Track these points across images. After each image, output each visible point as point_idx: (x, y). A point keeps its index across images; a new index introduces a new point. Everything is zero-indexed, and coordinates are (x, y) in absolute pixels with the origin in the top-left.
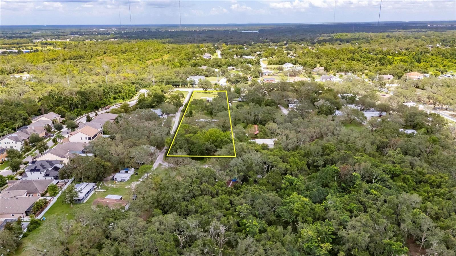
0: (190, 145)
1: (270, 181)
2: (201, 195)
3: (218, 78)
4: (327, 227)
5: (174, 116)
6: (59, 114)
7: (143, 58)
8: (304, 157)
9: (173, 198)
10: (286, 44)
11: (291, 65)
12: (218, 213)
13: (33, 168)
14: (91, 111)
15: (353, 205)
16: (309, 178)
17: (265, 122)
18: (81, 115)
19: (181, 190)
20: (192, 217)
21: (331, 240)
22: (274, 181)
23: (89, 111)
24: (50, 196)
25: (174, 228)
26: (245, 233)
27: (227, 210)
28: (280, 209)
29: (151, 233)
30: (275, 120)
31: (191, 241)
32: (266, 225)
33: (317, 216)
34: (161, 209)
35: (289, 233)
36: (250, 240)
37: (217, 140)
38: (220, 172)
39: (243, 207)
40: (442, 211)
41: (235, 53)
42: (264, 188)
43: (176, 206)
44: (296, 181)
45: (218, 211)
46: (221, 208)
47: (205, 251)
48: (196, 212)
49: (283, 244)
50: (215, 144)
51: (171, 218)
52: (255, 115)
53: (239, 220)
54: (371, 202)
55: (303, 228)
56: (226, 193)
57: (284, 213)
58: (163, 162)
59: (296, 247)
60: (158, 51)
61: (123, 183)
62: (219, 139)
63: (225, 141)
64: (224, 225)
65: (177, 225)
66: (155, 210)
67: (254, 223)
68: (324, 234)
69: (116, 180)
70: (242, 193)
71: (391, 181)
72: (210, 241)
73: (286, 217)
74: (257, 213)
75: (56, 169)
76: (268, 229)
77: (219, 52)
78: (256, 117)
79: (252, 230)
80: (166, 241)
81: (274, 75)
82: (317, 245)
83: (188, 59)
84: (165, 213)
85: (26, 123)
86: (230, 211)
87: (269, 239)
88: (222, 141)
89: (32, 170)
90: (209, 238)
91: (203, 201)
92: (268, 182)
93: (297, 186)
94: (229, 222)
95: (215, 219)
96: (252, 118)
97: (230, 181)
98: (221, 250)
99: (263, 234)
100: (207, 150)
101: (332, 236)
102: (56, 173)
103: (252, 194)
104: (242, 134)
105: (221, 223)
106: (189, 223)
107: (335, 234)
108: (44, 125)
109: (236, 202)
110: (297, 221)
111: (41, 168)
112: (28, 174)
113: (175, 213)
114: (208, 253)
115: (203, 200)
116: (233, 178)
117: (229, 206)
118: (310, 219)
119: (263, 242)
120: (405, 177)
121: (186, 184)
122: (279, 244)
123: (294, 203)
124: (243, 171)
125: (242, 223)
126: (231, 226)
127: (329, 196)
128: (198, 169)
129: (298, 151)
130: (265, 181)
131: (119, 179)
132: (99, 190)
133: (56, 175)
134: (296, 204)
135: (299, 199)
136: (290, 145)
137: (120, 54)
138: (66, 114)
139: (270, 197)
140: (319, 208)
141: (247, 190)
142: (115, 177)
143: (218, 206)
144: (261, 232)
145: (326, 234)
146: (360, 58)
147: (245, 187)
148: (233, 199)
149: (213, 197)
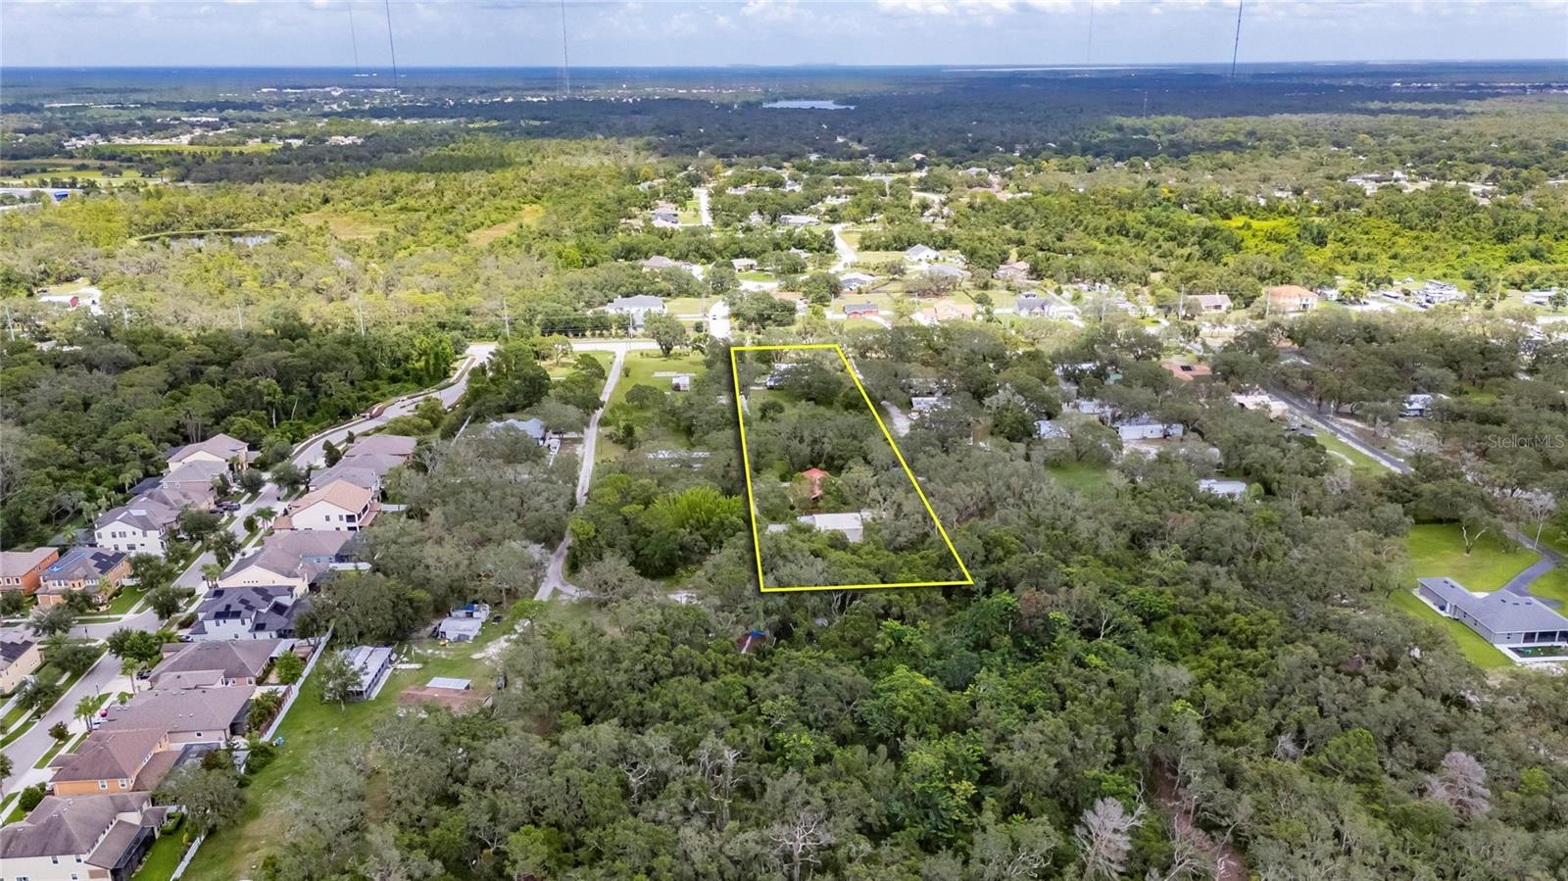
0: (634, 536)
1: (848, 635)
2: (673, 675)
3: (702, 302)
4: (969, 746)
5: (579, 441)
6: (242, 440)
7: (455, 224)
8: (938, 566)
9: (607, 683)
10: (920, 165)
11: (932, 253)
12: (720, 720)
13: (221, 607)
14: (330, 426)
15: (1036, 694)
16: (946, 625)
17: (841, 462)
18: (304, 437)
19: (626, 664)
20: (656, 731)
21: (977, 776)
22: (858, 635)
23: (325, 423)
24: (283, 683)
25: (615, 756)
26: (782, 764)
27: (740, 710)
28: (866, 706)
29: (566, 767)
30: (869, 457)
31: (657, 785)
32: (831, 745)
33: (951, 722)
34: (576, 712)
35: (880, 761)
36: (792, 778)
37: (710, 520)
38: (720, 613)
39: (778, 704)
40: (1238, 704)
41: (755, 204)
42: (830, 655)
43: (615, 703)
44: (910, 634)
45: (718, 714)
46: (726, 706)
47: (691, 807)
48: (665, 717)
49: (867, 786)
50: (705, 532)
51: (606, 732)
52: (815, 441)
53: (767, 734)
54: (1081, 685)
55: (913, 750)
56: (736, 669)
57: (875, 716)
58: (563, 585)
59: (896, 792)
60: (504, 194)
61: (463, 645)
62: (715, 519)
63: (732, 523)
64: (734, 748)
65: (623, 750)
66: (564, 715)
67: (804, 741)
68: (960, 761)
69: (443, 638)
70: (777, 670)
71: (1143, 631)
72: (701, 783)
73: (879, 725)
74: (811, 717)
75: (279, 609)
76: (837, 753)
77: (702, 196)
78: (817, 447)
79: (798, 757)
80: (600, 785)
81: (875, 289)
82: (942, 785)
83: (606, 230)
84: (588, 721)
85: (152, 469)
86: (746, 714)
87: (836, 776)
88: (722, 524)
89: (219, 616)
90: (697, 777)
91: (681, 690)
92: (842, 638)
93: (912, 649)
94: (744, 740)
95: (712, 733)
96: (805, 449)
97: (746, 636)
98: (727, 802)
99: (824, 767)
100: (682, 548)
101: (980, 766)
102: (280, 621)
103: (799, 672)
104: (777, 501)
105: (727, 742)
106: (651, 744)
107: (985, 761)
108: (211, 477)
109: (760, 692)
110: (902, 736)
111: (241, 607)
112: (210, 625)
113: (615, 721)
114: (696, 809)
115: (681, 688)
116: (752, 629)
117: (744, 701)
118: (934, 729)
119: (823, 783)
120: (1178, 621)
121: (636, 649)
122: (857, 786)
123: (897, 691)
124: (777, 611)
125: (776, 741)
126: (748, 748)
127: (983, 673)
128: (663, 607)
129: (922, 553)
130: (834, 635)
131: (451, 635)
132: (403, 666)
133: (282, 626)
134: (904, 694)
135: (912, 682)
136: (903, 533)
137: (377, 205)
138: (265, 441)
139: (843, 678)
140: (956, 701)
141: (788, 660)
142: (441, 629)
143: (718, 702)
144: (818, 761)
145: (966, 762)
146: (1143, 228)
147: (785, 652)
148: (753, 684)
149: (704, 679)
